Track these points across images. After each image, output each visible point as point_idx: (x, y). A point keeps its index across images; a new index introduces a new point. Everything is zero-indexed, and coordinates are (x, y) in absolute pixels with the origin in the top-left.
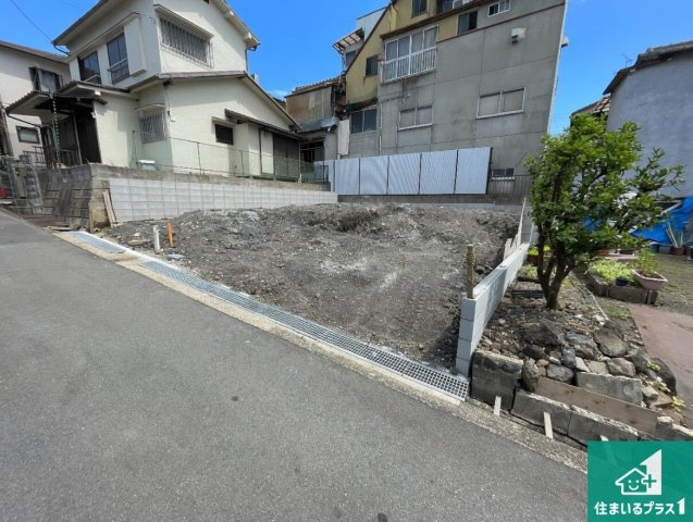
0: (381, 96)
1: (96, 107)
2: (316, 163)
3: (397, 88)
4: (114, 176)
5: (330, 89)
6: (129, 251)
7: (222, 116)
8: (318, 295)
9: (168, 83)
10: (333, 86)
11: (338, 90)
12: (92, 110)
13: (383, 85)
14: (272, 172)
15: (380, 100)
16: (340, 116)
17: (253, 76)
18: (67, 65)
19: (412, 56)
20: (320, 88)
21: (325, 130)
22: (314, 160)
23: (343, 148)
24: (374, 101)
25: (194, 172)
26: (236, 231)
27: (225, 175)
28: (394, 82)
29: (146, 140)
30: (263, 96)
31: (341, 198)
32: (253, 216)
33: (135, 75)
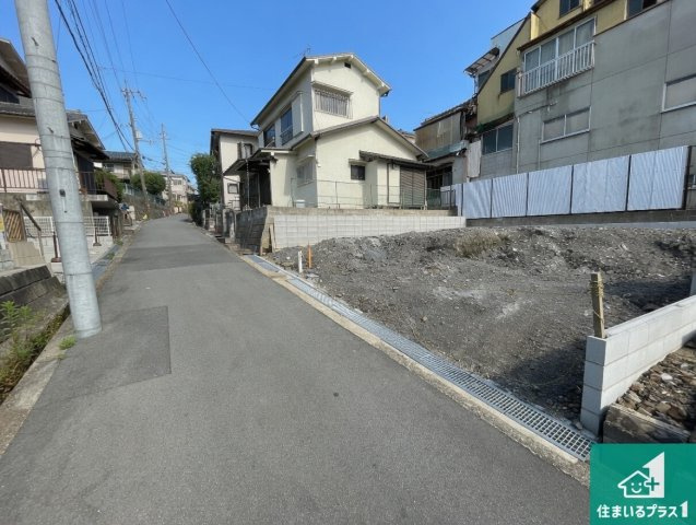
0: (518, 110)
1: (272, 165)
2: (443, 189)
3: (540, 98)
4: (277, 214)
5: (459, 115)
6: (281, 270)
7: (356, 157)
8: (425, 319)
9: (317, 138)
10: (461, 111)
11: (467, 113)
12: (269, 167)
13: (521, 98)
14: (398, 201)
15: (517, 115)
16: (470, 138)
17: (384, 118)
18: (256, 138)
19: (561, 59)
20: (449, 116)
21: (453, 155)
22: (441, 185)
23: (473, 170)
24: (510, 116)
25: (332, 207)
26: (359, 255)
27: (358, 208)
28: (535, 92)
29: (301, 185)
30: (393, 133)
31: (470, 222)
32: (375, 242)
33: (296, 136)
